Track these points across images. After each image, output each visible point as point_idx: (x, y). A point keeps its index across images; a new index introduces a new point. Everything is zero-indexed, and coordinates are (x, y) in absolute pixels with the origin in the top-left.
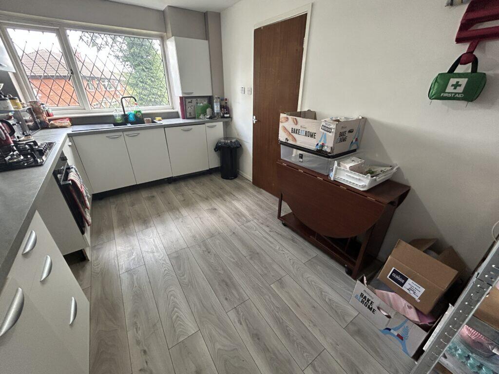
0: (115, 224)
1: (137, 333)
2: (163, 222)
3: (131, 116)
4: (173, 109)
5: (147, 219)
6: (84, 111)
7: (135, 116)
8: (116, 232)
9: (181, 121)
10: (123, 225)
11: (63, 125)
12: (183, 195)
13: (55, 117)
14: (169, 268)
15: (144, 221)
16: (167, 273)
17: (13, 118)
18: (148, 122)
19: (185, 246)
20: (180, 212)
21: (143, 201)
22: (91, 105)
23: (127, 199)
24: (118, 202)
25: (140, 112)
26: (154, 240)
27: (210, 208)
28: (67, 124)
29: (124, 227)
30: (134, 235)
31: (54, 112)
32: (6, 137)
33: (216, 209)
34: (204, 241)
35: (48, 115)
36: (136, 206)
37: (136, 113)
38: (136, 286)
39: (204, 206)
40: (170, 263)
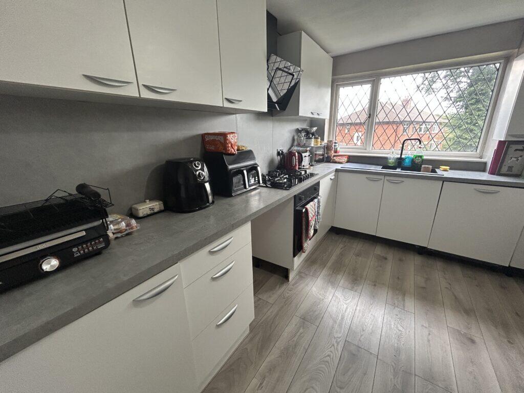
0: (329, 264)
1: (258, 390)
2: (373, 296)
3: (407, 161)
4: (481, 158)
5: (359, 279)
6: (365, 151)
7: (413, 161)
8: (325, 272)
9: (485, 176)
10: (334, 269)
11: (341, 161)
12: (427, 279)
13: (340, 154)
14: (334, 359)
15: (356, 280)
16: (327, 362)
17: (308, 152)
18: (427, 170)
19: (374, 350)
20: (404, 300)
21: (371, 257)
22: (373, 145)
23: (357, 246)
24: (348, 244)
25: (421, 157)
26: (347, 308)
27: (464, 331)
28: (344, 161)
29: (333, 272)
30: (334, 288)
31: (341, 150)
32: (296, 164)
33: (473, 342)
34: (408, 373)
35: (336, 152)
36: (360, 258)
37: (416, 158)
38: (294, 341)
39: (452, 320)
40: (340, 353)
